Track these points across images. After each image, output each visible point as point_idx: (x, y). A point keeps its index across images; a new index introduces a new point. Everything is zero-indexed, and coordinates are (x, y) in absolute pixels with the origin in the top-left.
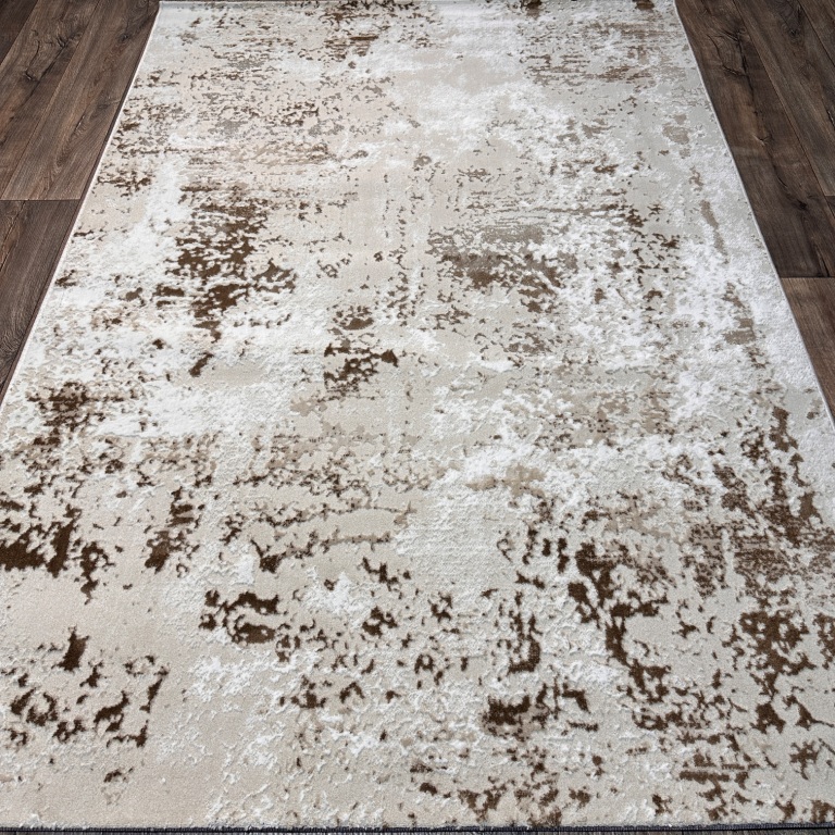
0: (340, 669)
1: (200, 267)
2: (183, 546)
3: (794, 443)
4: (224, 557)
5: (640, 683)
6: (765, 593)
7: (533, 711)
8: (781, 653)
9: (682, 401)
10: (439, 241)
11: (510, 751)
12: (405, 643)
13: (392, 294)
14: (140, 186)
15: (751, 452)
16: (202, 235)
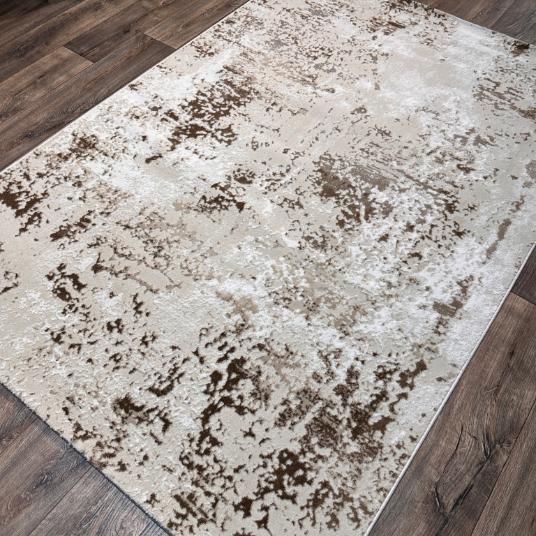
0: (81, 334)
1: (197, 110)
2: (72, 237)
3: (412, 387)
4: (83, 253)
5: (201, 440)
6: (309, 448)
7: (140, 414)
8: (285, 483)
9: (371, 322)
10: (326, 159)
11: (113, 423)
12: (117, 343)
13: (274, 174)
14: (207, 55)
15: (381, 374)
16: (212, 95)
